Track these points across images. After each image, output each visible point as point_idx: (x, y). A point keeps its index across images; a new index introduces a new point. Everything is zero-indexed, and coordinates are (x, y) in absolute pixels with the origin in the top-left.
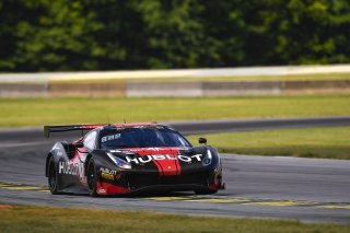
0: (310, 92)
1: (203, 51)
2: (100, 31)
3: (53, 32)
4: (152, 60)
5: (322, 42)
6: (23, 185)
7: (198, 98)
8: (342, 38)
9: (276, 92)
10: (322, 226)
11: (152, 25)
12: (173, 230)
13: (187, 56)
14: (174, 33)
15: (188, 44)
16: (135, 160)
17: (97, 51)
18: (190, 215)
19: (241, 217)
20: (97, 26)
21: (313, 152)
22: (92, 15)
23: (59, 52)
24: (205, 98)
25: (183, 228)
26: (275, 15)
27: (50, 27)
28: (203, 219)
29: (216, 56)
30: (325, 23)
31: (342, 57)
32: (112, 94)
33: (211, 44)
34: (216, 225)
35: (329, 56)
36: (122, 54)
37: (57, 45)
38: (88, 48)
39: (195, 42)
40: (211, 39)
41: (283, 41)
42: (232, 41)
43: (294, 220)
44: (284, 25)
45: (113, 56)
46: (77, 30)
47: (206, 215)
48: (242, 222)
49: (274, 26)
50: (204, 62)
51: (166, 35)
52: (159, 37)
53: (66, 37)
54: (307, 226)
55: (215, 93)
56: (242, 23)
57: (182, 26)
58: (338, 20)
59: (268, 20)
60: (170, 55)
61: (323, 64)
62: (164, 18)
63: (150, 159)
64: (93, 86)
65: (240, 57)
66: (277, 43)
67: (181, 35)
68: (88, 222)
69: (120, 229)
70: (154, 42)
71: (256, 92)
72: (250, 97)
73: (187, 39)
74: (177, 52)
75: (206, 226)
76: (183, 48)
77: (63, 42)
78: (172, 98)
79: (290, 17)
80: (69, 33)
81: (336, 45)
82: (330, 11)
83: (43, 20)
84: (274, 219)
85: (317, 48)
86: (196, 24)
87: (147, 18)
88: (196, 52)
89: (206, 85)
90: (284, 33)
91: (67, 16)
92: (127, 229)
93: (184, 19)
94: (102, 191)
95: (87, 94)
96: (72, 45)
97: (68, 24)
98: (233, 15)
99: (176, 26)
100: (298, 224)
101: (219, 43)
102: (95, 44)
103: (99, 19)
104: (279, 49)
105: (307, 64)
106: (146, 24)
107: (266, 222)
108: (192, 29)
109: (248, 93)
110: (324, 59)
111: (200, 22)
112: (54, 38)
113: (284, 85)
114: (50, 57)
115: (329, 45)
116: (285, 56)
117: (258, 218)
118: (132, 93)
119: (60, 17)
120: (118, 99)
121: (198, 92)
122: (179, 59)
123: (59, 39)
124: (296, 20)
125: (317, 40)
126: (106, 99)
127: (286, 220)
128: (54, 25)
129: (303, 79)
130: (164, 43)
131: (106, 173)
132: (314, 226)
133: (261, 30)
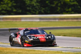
0: (65, 21)
1: (40, 10)
2: (15, 5)
3: (4, 6)
4: (28, 13)
5: (68, 9)
7: (38, 22)
8: (73, 8)
9: (57, 20)
10: (67, 53)
11: (28, 4)
12: (32, 53)
13: (36, 12)
14: (33, 6)
15: (36, 9)
16: (34, 38)
17: (14, 10)
18: (36, 50)
19: (48, 50)
20: (14, 4)
21: (66, 35)
22: (13, 1)
23: (5, 10)
24: (40, 22)
25: (34, 53)
26: (57, 2)
27: (3, 4)
28: (39, 51)
29: (43, 12)
30: (69, 4)
31: (73, 12)
32: (18, 21)
33: (42, 9)
34: (42, 52)
35: (70, 12)
36: (20, 11)
37: (5, 9)
38: (12, 10)
39: (38, 8)
40: (42, 8)
41: (59, 8)
42: (47, 8)
43: (61, 51)
44: (59, 4)
45: (18, 11)
46: (10, 5)
47: (40, 50)
48: (48, 51)
49: (57, 5)
50: (40, 13)
51: (31, 6)
52: (29, 7)
53: (7, 7)
54: (64, 53)
55: (42, 21)
56: (49, 4)
57: (35, 4)
58: (72, 3)
59: (55, 3)
60: (32, 11)
61: (69, 14)
62: (30, 2)
63: (38, 37)
64: (13, 19)
65: (49, 12)
66: (57, 9)
67: (35, 7)
68: (11, 51)
69: (19, 53)
70: (28, 8)
71: (52, 21)
72: (51, 22)
73: (36, 7)
74: (34, 11)
75: (40, 53)
76: (35, 10)
77: (6, 8)
78: (32, 22)
79: (61, 3)
80: (8, 6)
81: (72, 9)
82: (70, 1)
83: (2, 3)
84: (56, 51)
85: (67, 10)
86: (38, 4)
87: (26, 2)
88: (38, 11)
89: (40, 19)
90: (59, 6)
91: (7, 2)
92: (21, 53)
93: (35, 3)
94: (25, 46)
95: (12, 21)
96: (8, 9)
97: (7, 4)
98: (47, 2)
99: (33, 4)
100: (62, 52)
101: (44, 9)
102: (14, 9)
103: (15, 3)
104: (58, 10)
105: (65, 14)
106: (26, 4)
107: (54, 52)
108: (37, 5)
109: (50, 21)
110: (69, 13)
111: (39, 3)
112: (4, 7)
113: (59, 19)
114: (3, 12)
115: (70, 9)
116: (59, 12)
117: (52, 51)
118: (22, 20)
119: (6, 2)
120: (19, 22)
121: (38, 20)
122: (34, 12)
123: (5, 7)
124: (62, 3)
125: (67, 8)
126: (16, 22)
127: (59, 51)
128: (4, 4)
129: (64, 17)
130: (30, 8)
132: (65, 53)
133: (54, 6)
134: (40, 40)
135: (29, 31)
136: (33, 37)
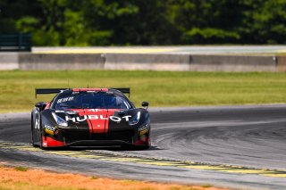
6: (244, 168)
94: (44, 144)
131: (49, 129)
134: (90, 128)
135: (71, 98)
136: (72, 116)
